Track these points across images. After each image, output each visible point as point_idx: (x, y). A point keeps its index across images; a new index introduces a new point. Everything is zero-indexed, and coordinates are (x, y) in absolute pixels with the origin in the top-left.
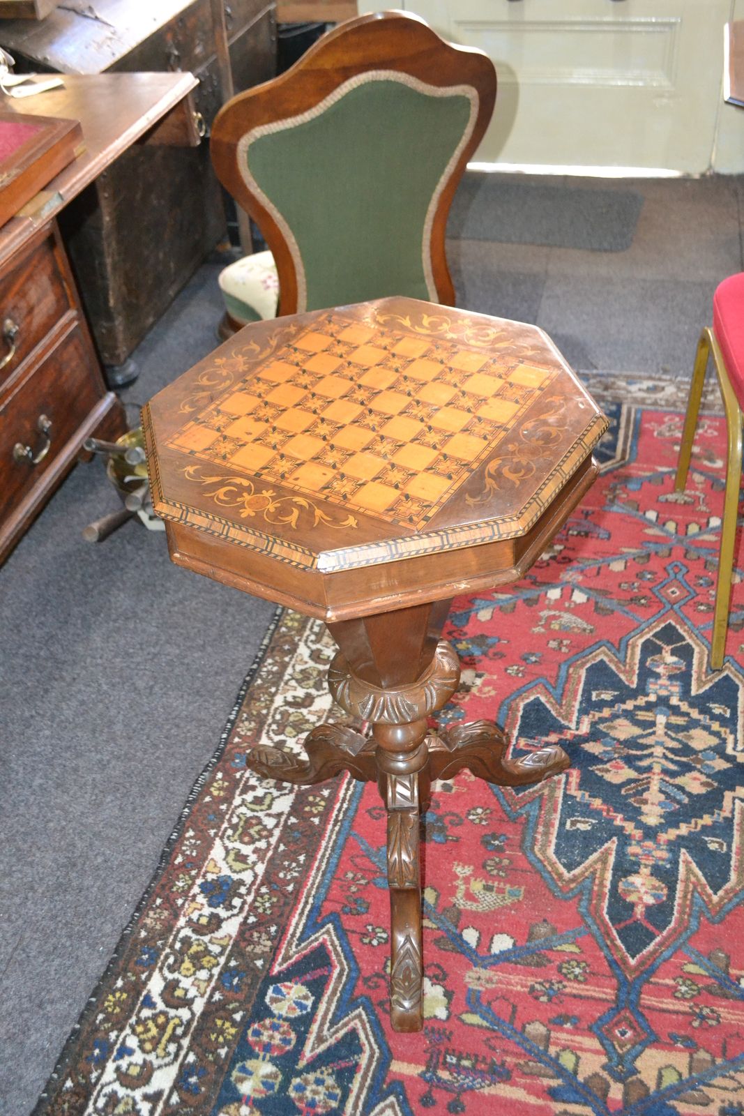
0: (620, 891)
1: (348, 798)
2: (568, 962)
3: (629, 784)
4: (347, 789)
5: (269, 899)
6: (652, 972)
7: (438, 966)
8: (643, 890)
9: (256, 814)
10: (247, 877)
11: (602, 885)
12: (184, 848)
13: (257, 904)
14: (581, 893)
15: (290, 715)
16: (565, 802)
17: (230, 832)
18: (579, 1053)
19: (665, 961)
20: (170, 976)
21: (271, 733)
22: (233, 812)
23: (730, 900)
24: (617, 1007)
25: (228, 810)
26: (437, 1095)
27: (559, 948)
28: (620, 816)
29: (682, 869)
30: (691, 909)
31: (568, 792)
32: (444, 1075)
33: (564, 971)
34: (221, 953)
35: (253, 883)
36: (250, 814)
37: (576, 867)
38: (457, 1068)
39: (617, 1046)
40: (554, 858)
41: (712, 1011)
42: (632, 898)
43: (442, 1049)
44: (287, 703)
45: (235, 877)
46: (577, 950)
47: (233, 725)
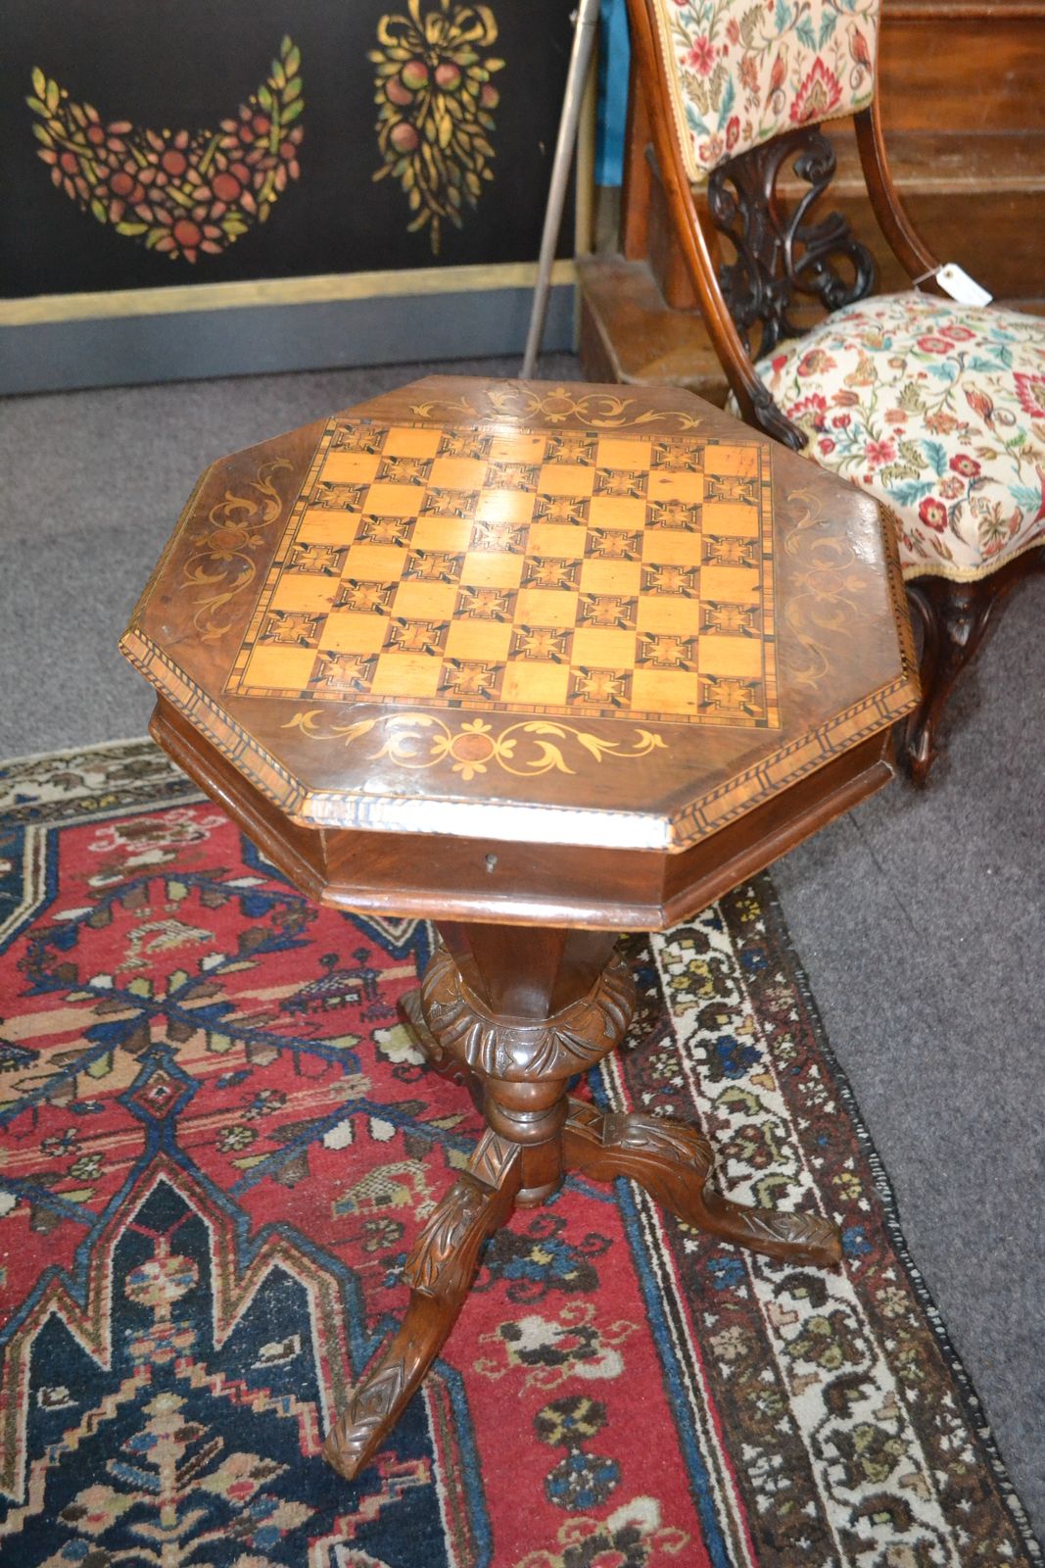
0: (196, 1266)
1: (653, 1252)
2: (246, 1145)
3: (212, 1461)
4: (662, 1265)
5: (662, 1073)
6: (134, 1173)
7: (408, 1081)
8: (162, 1280)
9: (767, 1171)
10: (713, 1089)
11: (223, 1265)
12: (821, 1087)
13: (673, 1061)
14: (250, 1242)
15: (845, 1357)
16: (313, 1383)
17: (780, 1132)
18: (209, 1054)
19: (117, 1194)
20: (711, 954)
21: (848, 1311)
22: (798, 1159)
23: (31, 1312)
24: (171, 1120)
25: (809, 1161)
26: (353, 963)
27: (262, 1158)
28: (217, 1393)
29: (107, 1336)
30: (88, 1276)
31: (313, 1405)
32: (353, 982)
33: (248, 1133)
34: (673, 997)
35: (698, 1084)
36: (773, 1168)
37: (267, 1279)
38: (342, 993)
39: (165, 1076)
40: (305, 1282)
41: (52, 1154)
42: (175, 1263)
43: (366, 1003)
44: (867, 1378)
45: (726, 1082)
46: (237, 1163)
47: (918, 1298)
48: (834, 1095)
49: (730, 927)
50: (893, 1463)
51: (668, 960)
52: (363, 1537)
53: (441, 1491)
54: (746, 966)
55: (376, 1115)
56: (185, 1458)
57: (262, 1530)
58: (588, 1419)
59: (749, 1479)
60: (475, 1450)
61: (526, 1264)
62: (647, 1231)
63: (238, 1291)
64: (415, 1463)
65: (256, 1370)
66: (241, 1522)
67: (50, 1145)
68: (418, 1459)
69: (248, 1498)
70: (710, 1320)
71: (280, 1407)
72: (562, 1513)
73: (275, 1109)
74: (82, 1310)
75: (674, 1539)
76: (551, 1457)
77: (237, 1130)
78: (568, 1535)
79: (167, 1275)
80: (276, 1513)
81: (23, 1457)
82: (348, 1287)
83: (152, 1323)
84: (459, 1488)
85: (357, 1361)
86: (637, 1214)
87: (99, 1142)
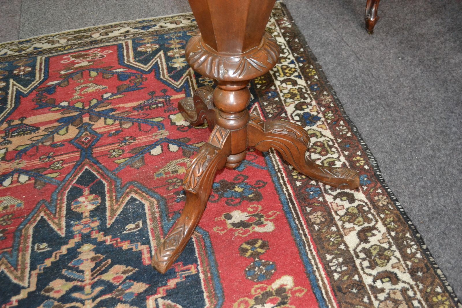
0: (100, 198)
1: (284, 186)
2: (120, 155)
3: (106, 268)
4: (288, 191)
6: (76, 166)
7: (183, 131)
8: (86, 203)
9: (327, 157)
11: (111, 197)
12: (345, 128)
13: (287, 121)
14: (121, 188)
15: (365, 221)
16: (148, 238)
17: (331, 143)
18: (105, 125)
19: (69, 173)
20: (298, 86)
21: (364, 204)
22: (338, 152)
23: (33, 216)
24: (90, 148)
25: (343, 153)
26: (161, 94)
27: (126, 159)
28: (108, 243)
29: (64, 224)
30: (56, 203)
31: (148, 246)
32: (161, 100)
33: (121, 151)
34: (285, 101)
36: (329, 155)
37: (129, 201)
38: (157, 104)
39: (88, 133)
40: (143, 202)
41: (43, 161)
42: (91, 197)
43: (166, 106)
44: (374, 228)
45: (308, 127)
46: (116, 161)
47: (392, 199)
48: (350, 130)
49: (305, 77)
50: (389, 259)
51: (282, 88)
52: (170, 295)
53: (201, 276)
54: (312, 90)
55: (171, 143)
56: (95, 268)
57: (127, 294)
58: (261, 247)
59: (330, 267)
60: (215, 260)
61: (233, 192)
62: (281, 179)
63: (117, 206)
64: (190, 266)
65: (124, 234)
66: (118, 291)
67: (43, 158)
68: (192, 264)
69: (121, 282)
70: (308, 209)
71: (134, 247)
72: (253, 284)
73: (131, 143)
74: (53, 215)
75: (300, 291)
76: (247, 262)
77: (116, 150)
78: (256, 291)
79: (88, 201)
80: (133, 287)
81: (28, 269)
82: (161, 203)
83: (82, 218)
84: (209, 275)
85: (165, 229)
86: (277, 173)
87: (62, 157)
